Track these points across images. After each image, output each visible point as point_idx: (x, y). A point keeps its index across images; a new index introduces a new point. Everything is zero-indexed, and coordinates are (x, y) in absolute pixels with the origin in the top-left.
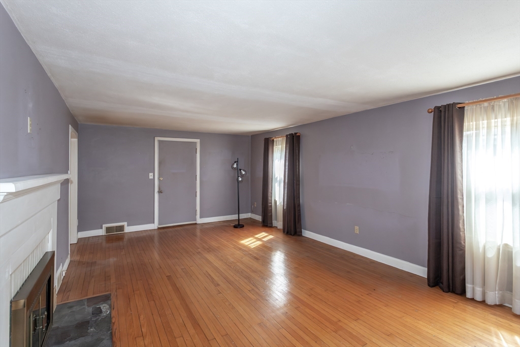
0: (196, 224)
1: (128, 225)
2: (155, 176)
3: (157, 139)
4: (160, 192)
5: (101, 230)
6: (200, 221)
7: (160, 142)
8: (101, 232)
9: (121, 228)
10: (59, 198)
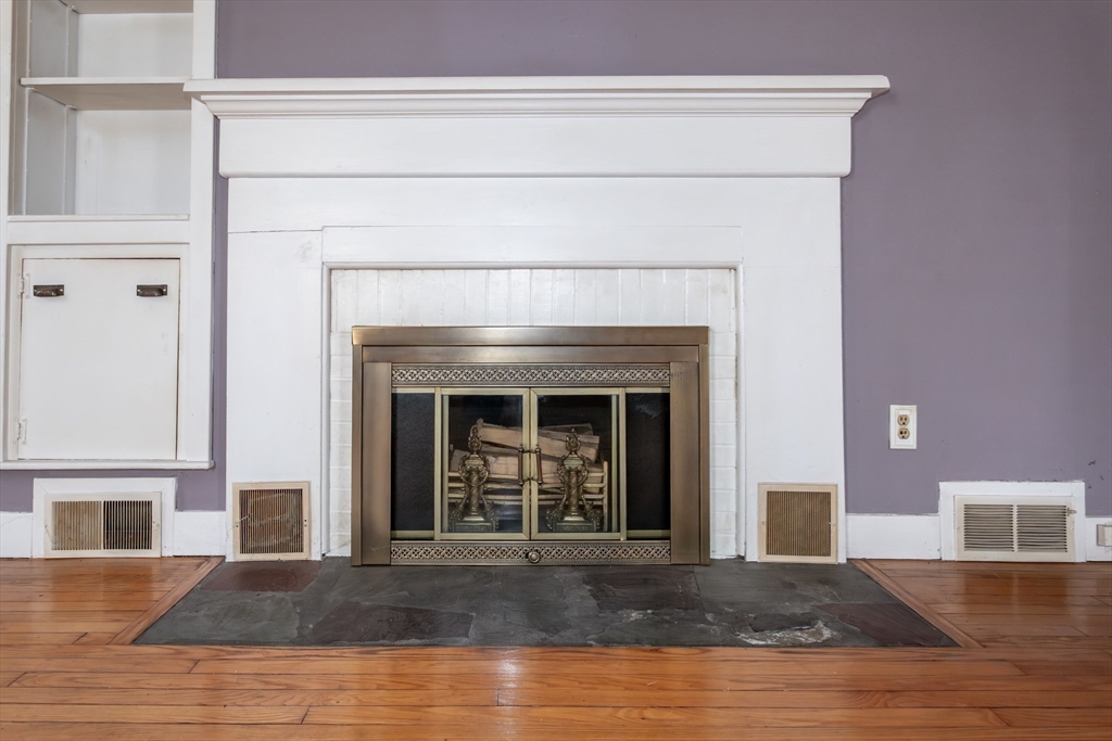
10: (846, 169)
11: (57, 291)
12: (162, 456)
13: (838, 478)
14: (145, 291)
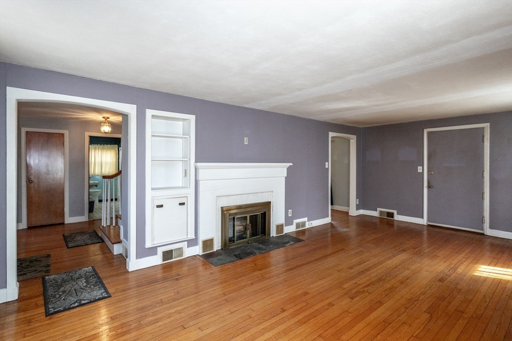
0: (483, 234)
1: (398, 214)
2: (423, 170)
3: (426, 131)
4: (429, 187)
5: (376, 212)
6: (489, 232)
7: (429, 133)
8: (375, 214)
9: (391, 215)
10: (286, 176)
11: (162, 206)
12: (184, 237)
13: (284, 222)
14: (181, 204)
